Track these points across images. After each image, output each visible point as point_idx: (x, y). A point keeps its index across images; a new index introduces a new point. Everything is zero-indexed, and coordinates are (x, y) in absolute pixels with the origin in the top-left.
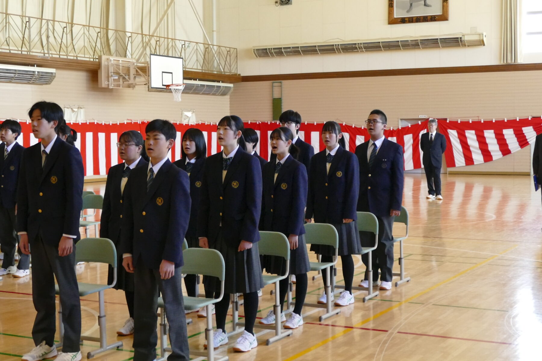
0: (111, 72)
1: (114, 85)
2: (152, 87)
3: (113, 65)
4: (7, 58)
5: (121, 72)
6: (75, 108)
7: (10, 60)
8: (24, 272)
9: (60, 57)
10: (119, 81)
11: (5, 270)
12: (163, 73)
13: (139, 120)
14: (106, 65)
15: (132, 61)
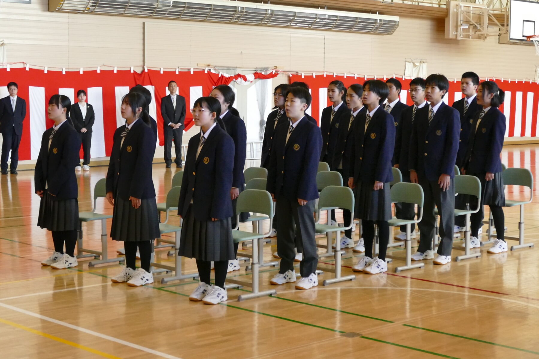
0: (461, 21)
1: (463, 35)
2: (511, 38)
3: (463, 12)
4: (349, 4)
5: (471, 19)
6: (417, 62)
7: (351, 7)
8: (446, 259)
9: (403, 2)
10: (469, 32)
11: (422, 254)
12: (524, 22)
13: (486, 77)
14: (454, 12)
15: (484, 7)
